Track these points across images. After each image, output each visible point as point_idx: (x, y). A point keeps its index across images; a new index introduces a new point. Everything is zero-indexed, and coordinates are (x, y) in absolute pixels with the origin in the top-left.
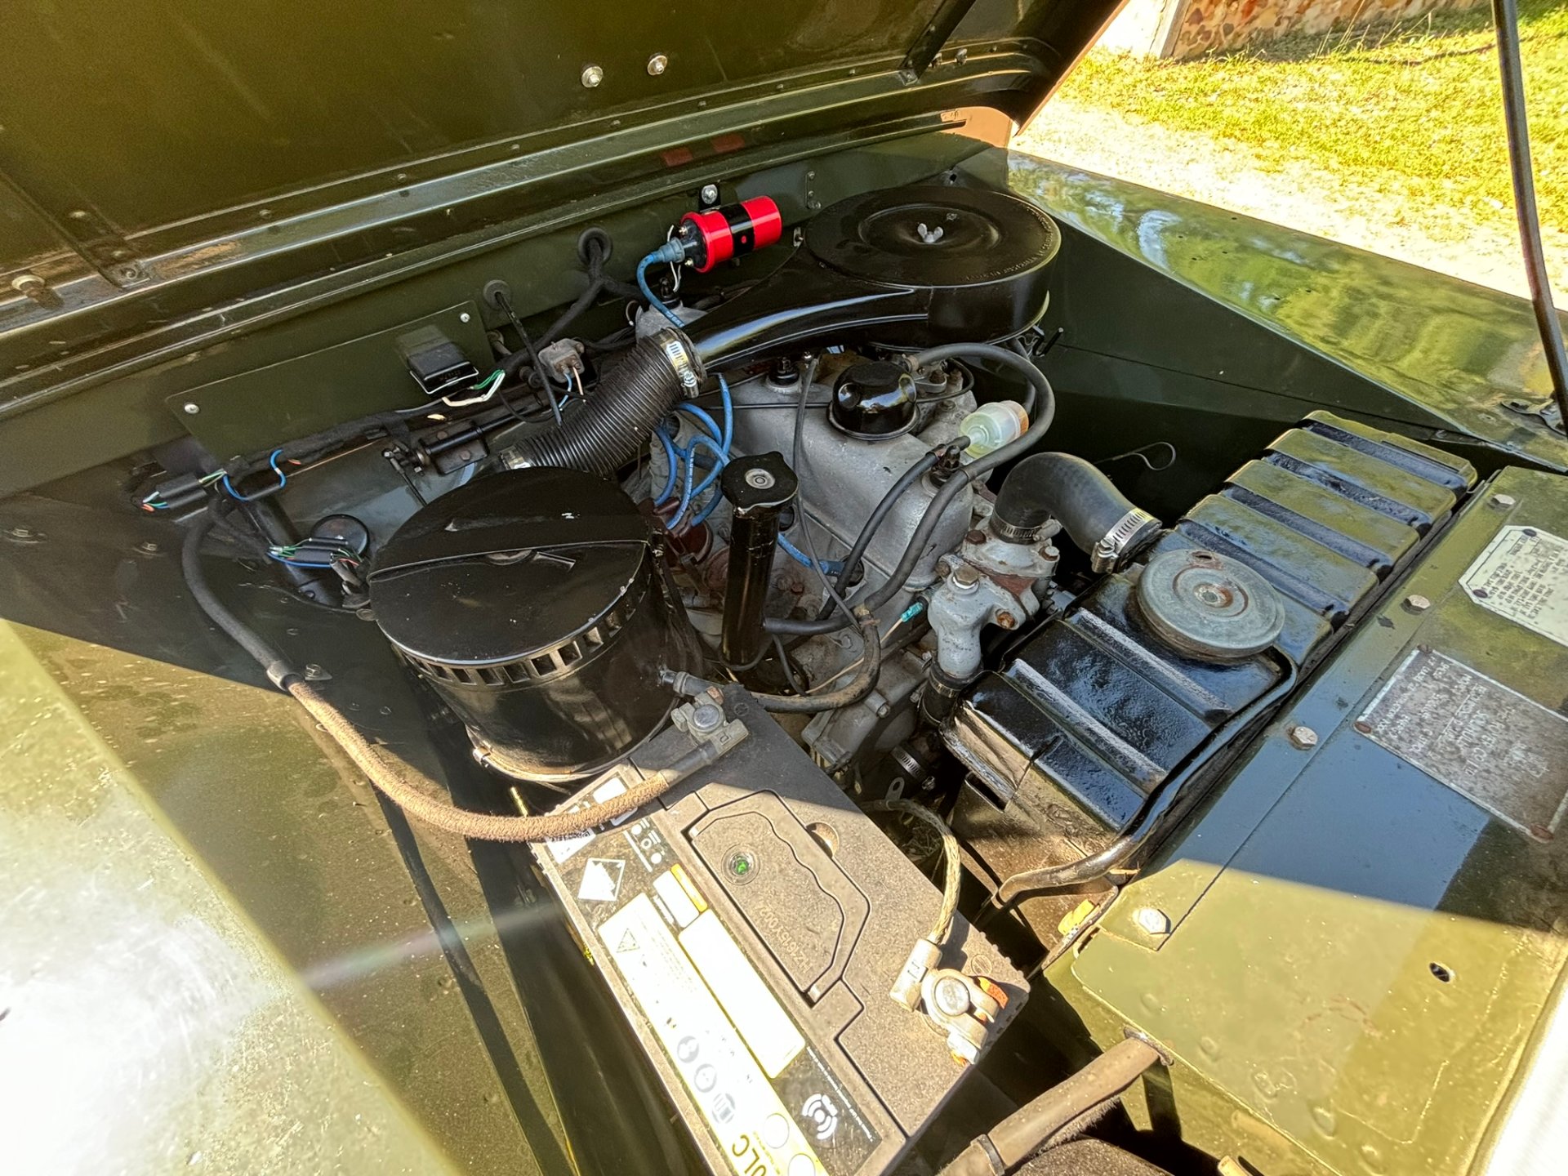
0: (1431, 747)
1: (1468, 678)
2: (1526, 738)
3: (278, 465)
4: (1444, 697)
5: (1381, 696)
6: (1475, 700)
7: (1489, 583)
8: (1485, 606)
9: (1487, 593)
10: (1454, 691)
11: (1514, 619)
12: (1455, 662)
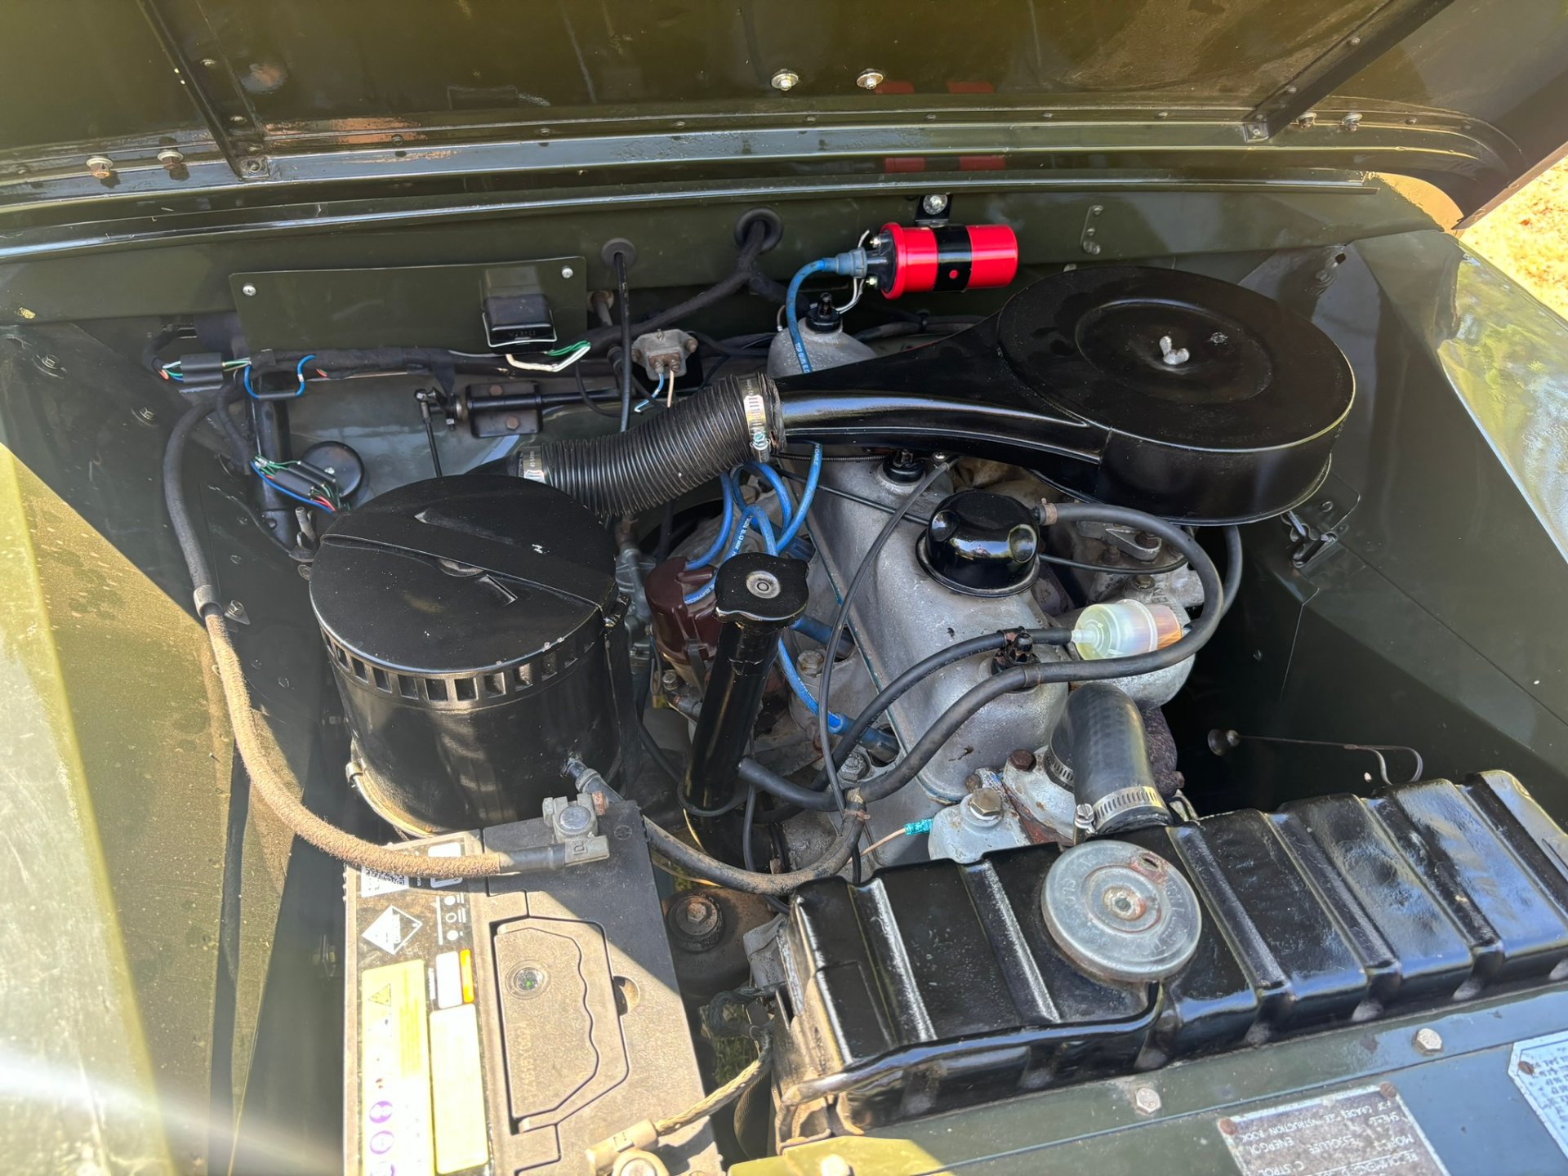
1: (1408, 1140)
3: (303, 371)
4: (1358, 1144)
5: (1282, 1109)
6: (1392, 1163)
7: (1551, 1062)
8: (1518, 1082)
9: (1537, 1071)
10: (1376, 1144)
11: (1539, 1112)
12: (1411, 1119)
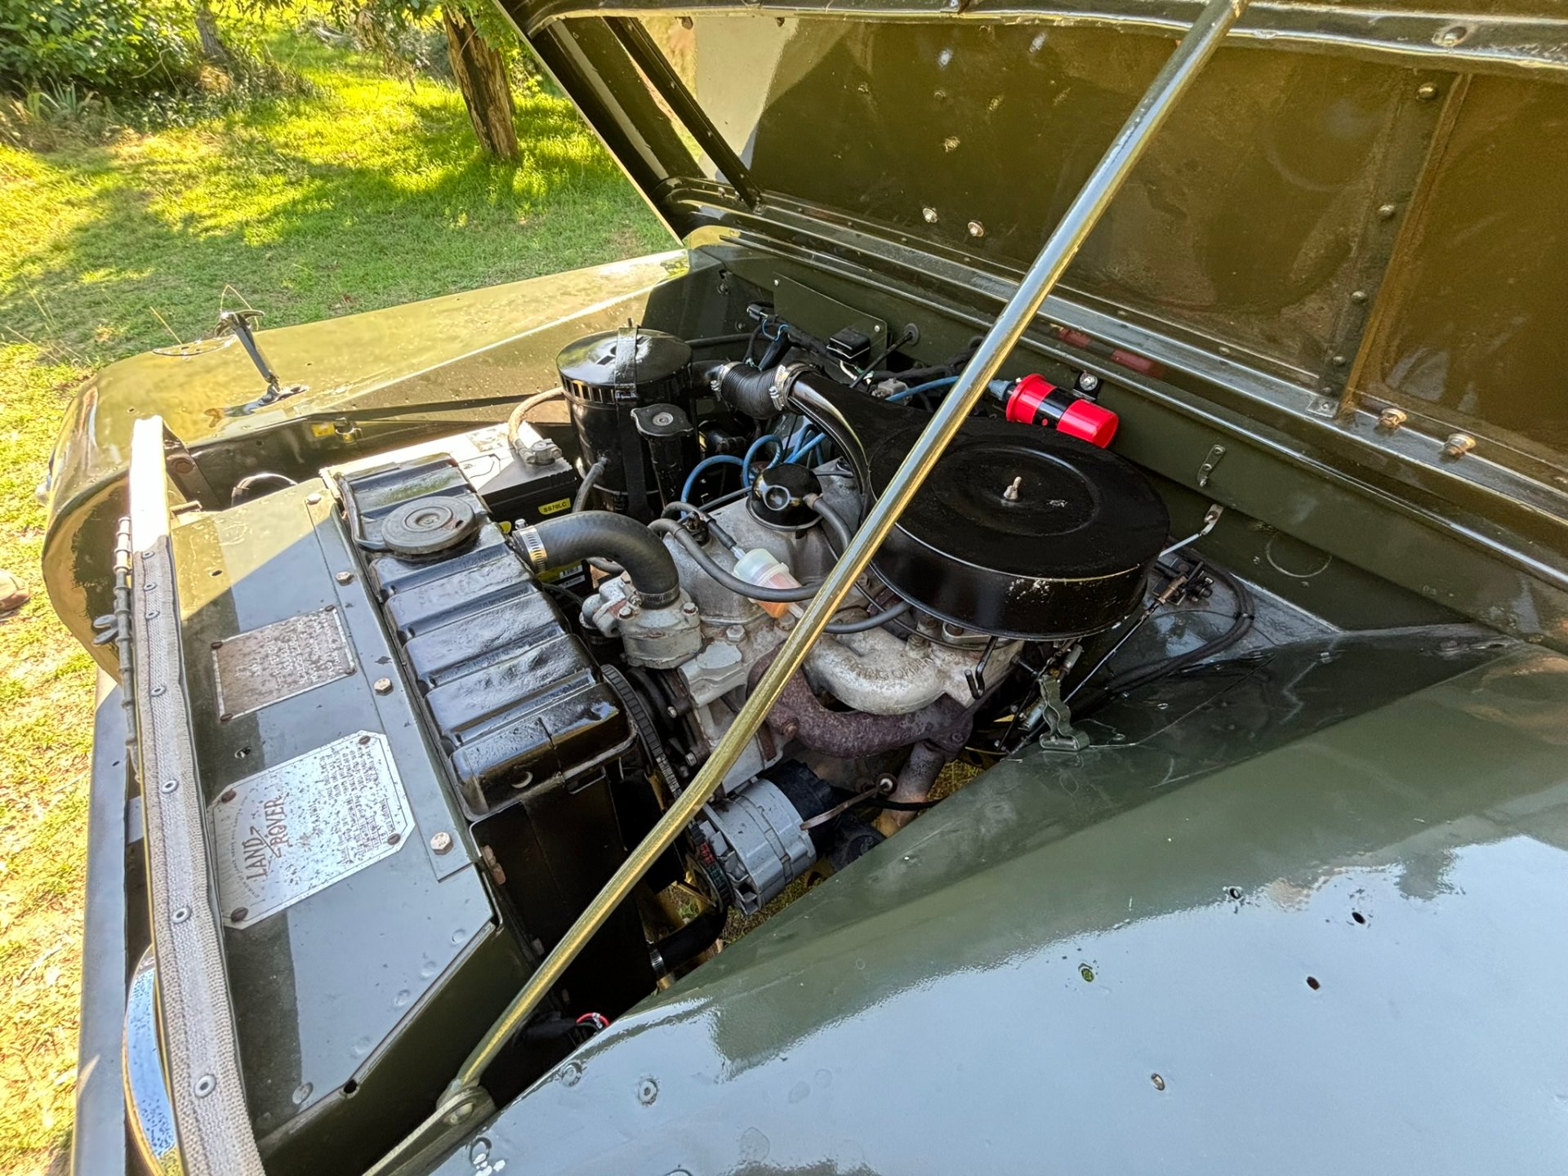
0: (294, 630)
1: (314, 680)
2: (260, 680)
4: (314, 658)
5: (340, 628)
6: (300, 672)
8: (353, 735)
9: (362, 746)
10: (313, 666)
11: (329, 745)
12: (329, 681)
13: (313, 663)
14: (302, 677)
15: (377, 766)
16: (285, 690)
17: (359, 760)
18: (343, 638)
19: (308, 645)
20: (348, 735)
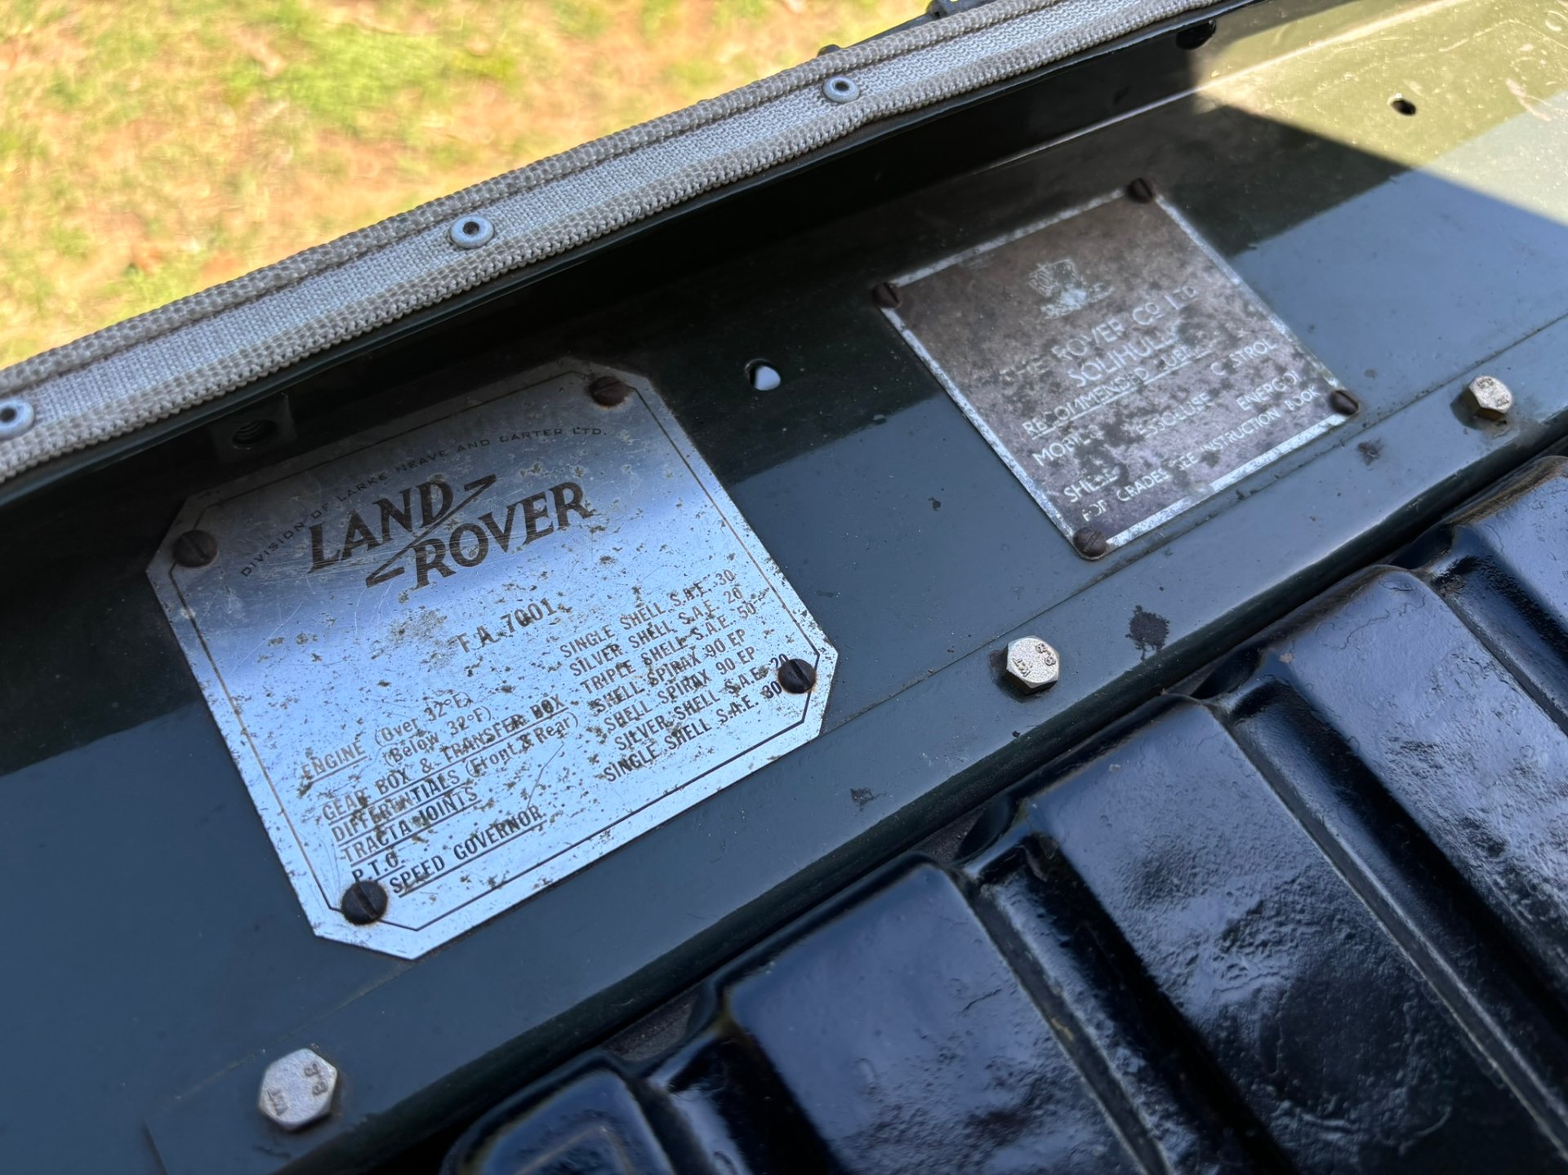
0: (1233, 342)
2: (1028, 322)
4: (1134, 428)
5: (1271, 456)
6: (1069, 408)
7: (735, 708)
8: (818, 637)
9: (772, 677)
10: (1100, 435)
11: (777, 579)
12: (1041, 498)
13: (1114, 434)
14: (1051, 419)
15: (689, 747)
16: (994, 395)
17: (716, 683)
18: (1229, 479)
19: (1180, 394)
20: (821, 620)
